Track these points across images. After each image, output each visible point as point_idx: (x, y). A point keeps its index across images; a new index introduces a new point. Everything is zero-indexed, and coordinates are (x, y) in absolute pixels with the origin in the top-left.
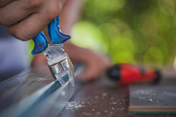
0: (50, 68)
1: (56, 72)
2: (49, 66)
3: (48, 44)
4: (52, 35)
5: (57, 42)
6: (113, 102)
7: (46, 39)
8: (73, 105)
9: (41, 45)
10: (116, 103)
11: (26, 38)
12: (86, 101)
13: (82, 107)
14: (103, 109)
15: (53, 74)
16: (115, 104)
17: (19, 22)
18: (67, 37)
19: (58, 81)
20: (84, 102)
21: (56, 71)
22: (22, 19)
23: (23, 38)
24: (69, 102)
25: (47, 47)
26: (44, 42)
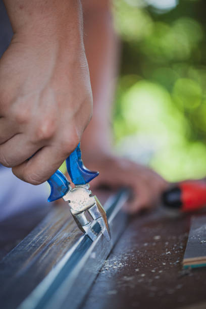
0: (76, 218)
1: (83, 223)
2: (73, 216)
3: (69, 186)
4: (73, 173)
5: (81, 182)
6: (167, 250)
7: (65, 179)
8: (111, 266)
9: (60, 188)
10: (169, 252)
11: (39, 181)
12: (130, 254)
13: (123, 266)
14: (151, 265)
15: (80, 225)
16: (169, 254)
17: (28, 160)
18: (94, 175)
19: (87, 235)
20: (127, 256)
21: (83, 220)
22: (31, 156)
23: (35, 181)
24: (106, 260)
25: (68, 190)
26: (64, 184)
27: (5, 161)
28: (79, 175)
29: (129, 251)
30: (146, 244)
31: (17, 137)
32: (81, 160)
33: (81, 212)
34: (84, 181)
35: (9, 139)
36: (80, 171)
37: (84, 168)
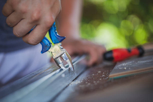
1: (59, 63)
3: (51, 45)
7: (49, 41)
9: (46, 46)
10: (104, 75)
13: (80, 82)
18: (63, 38)
24: (72, 81)
25: (50, 47)
26: (48, 43)
27: (17, 34)
28: (55, 38)
29: (85, 77)
30: (93, 75)
31: (22, 21)
32: (56, 31)
33: (58, 57)
34: (58, 42)
35: (18, 23)
36: (56, 36)
37: (58, 34)
